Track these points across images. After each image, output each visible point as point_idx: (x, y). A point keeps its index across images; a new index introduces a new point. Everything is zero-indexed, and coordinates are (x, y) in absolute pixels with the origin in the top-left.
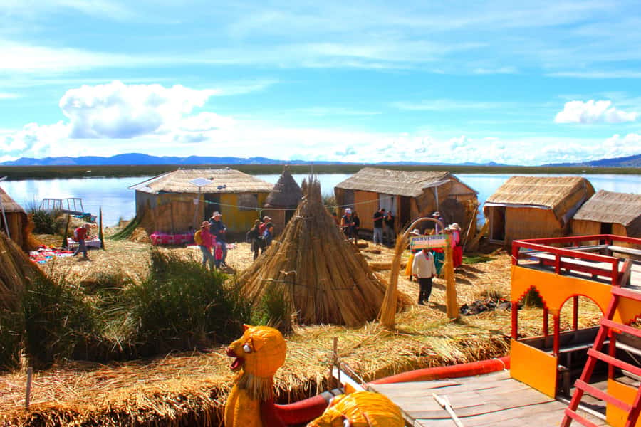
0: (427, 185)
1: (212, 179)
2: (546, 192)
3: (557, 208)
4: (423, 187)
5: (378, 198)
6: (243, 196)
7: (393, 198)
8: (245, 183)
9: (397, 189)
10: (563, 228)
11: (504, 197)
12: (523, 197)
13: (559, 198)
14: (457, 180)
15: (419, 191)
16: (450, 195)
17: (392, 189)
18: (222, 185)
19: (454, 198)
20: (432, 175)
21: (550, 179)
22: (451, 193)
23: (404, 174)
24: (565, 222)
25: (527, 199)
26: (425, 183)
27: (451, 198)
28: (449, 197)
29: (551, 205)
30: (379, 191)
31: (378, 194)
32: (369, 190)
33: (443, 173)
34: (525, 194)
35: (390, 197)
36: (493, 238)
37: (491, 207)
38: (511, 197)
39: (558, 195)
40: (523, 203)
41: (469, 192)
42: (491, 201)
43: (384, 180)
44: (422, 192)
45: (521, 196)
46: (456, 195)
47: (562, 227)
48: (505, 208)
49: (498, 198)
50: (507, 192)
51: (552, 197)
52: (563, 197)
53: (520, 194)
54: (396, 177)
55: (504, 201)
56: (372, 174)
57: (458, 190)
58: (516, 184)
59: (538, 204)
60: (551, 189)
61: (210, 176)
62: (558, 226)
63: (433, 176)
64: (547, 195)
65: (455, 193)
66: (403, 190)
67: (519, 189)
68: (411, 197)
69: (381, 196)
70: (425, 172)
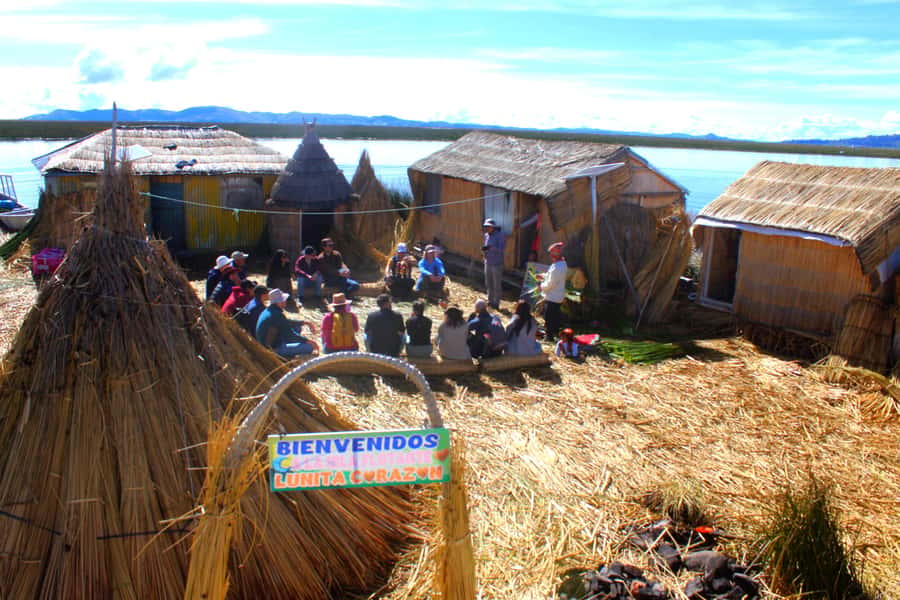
0: (577, 171)
1: (173, 148)
2: (839, 203)
3: (867, 242)
4: (568, 176)
5: (482, 194)
6: (232, 181)
7: (508, 196)
8: (238, 157)
9: (517, 177)
10: (876, 293)
11: (740, 206)
12: (783, 212)
13: (873, 219)
14: (644, 164)
15: (560, 184)
16: (626, 195)
17: (506, 176)
18: (189, 158)
19: (635, 201)
20: (592, 150)
21: (850, 171)
22: (628, 190)
23: (540, 146)
24: (882, 279)
25: (794, 216)
26: (574, 167)
27: (629, 200)
28: (622, 199)
29: (851, 235)
30: (484, 181)
31: (483, 186)
32: (464, 176)
33: (612, 148)
34: (790, 203)
35: (503, 194)
36: (710, 295)
37: (710, 227)
38: (757, 209)
39: (871, 212)
40: (784, 224)
41: (669, 189)
42: (710, 215)
43: (500, 158)
44: (565, 185)
45: (779, 208)
46: (640, 196)
47: (873, 290)
48: (739, 232)
49: (726, 210)
50: (747, 197)
51: (856, 216)
52: (882, 218)
53: (778, 202)
54: (524, 152)
55: (739, 218)
56: (482, 143)
57: (644, 183)
58: (770, 180)
59: (817, 230)
60: (853, 194)
61: (170, 142)
62: (863, 287)
63: (592, 154)
64: (842, 209)
65: (639, 190)
66: (528, 179)
67: (777, 190)
68: (539, 197)
69: (486, 191)
70: (579, 145)
